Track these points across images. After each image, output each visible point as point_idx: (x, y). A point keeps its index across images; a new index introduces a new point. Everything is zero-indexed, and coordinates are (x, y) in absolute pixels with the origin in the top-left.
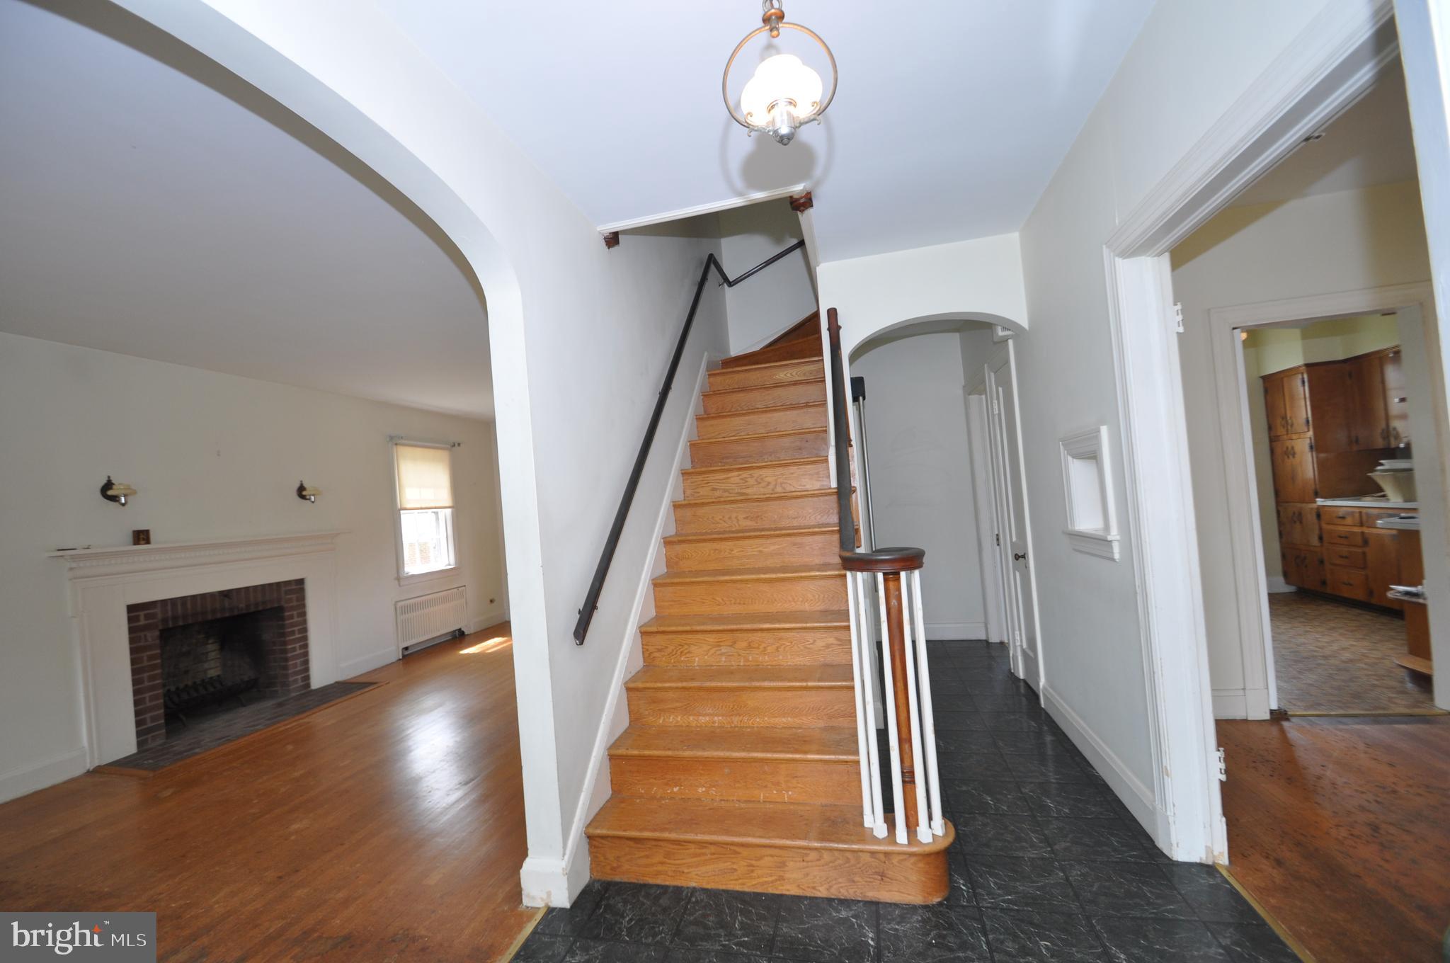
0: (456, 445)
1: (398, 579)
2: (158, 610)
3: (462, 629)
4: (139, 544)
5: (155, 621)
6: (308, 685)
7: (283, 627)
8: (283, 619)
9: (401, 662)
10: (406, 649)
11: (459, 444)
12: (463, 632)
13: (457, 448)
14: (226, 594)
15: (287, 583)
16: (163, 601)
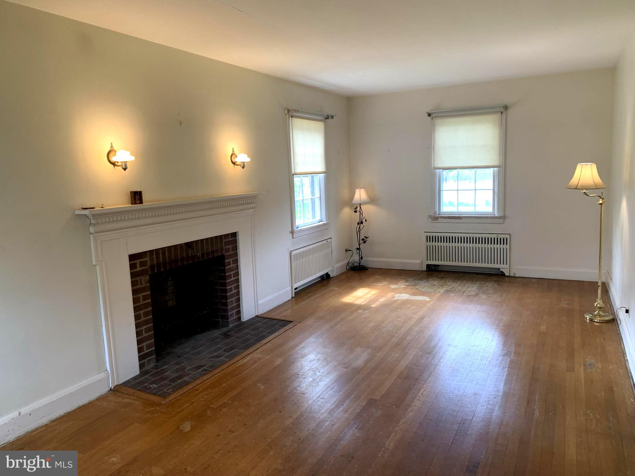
0: (330, 117)
1: (292, 232)
2: (147, 259)
3: (329, 273)
4: (135, 204)
5: (146, 267)
6: (239, 318)
7: (224, 271)
8: (224, 265)
9: (294, 299)
10: (296, 289)
11: (332, 117)
12: (329, 275)
13: (330, 120)
14: (189, 245)
15: (226, 236)
16: (151, 251)
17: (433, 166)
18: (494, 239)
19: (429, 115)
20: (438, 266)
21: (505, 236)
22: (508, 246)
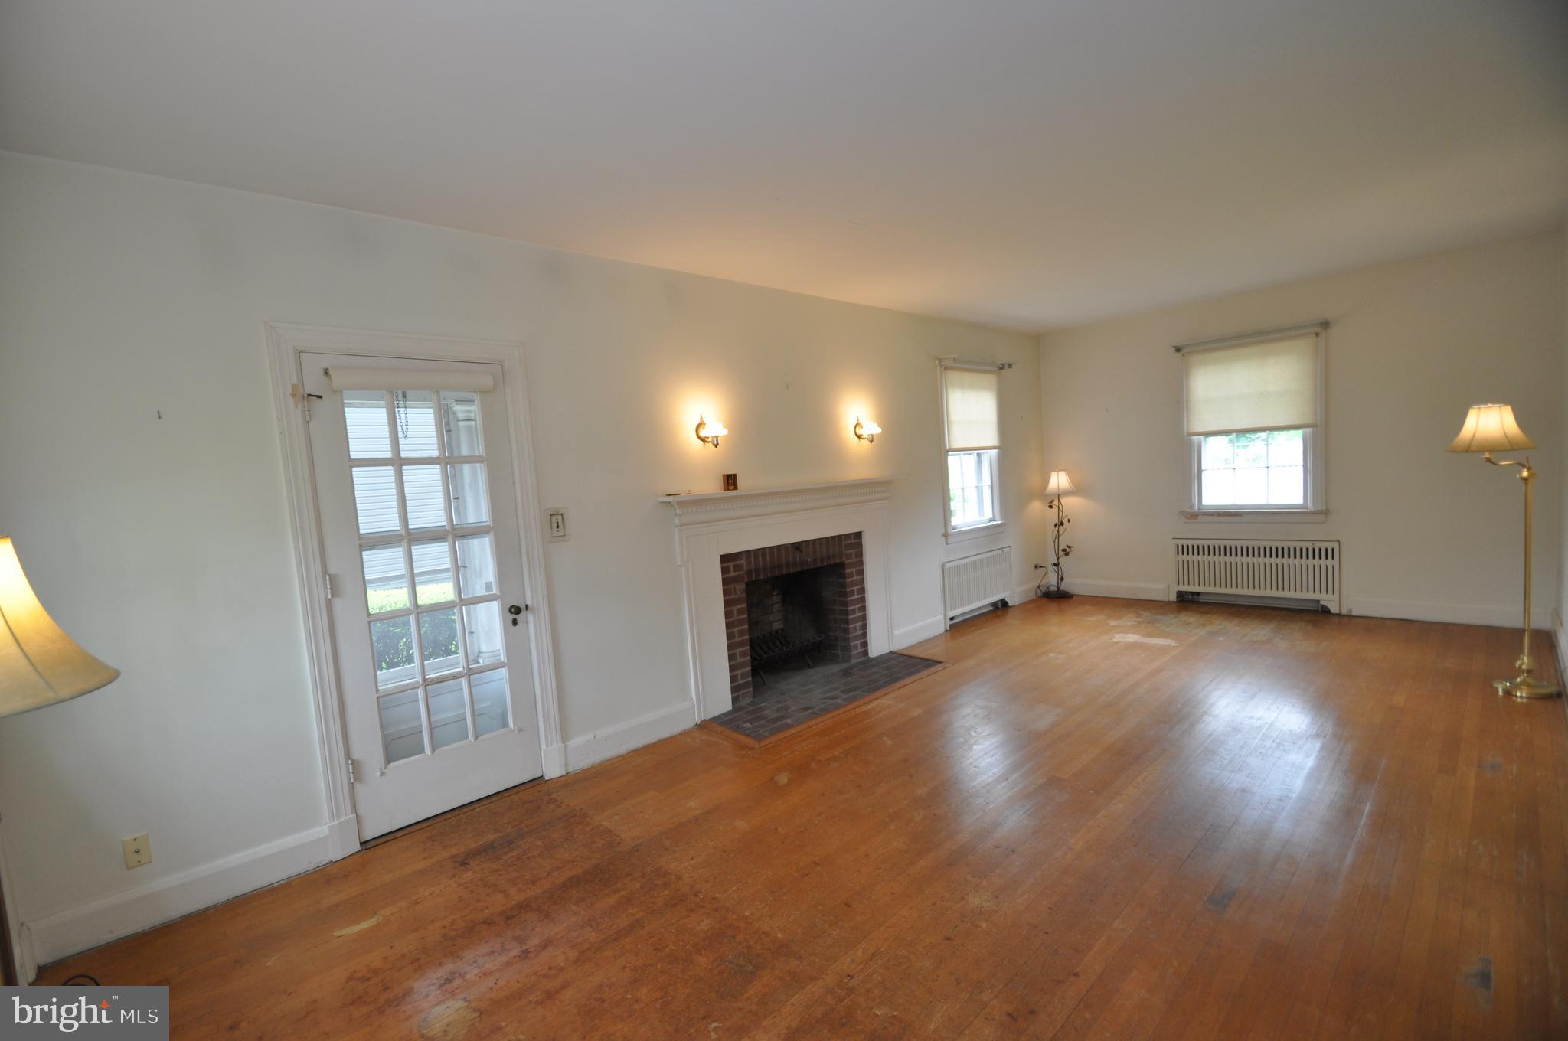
0: (1006, 366)
1: (946, 535)
2: (743, 562)
3: (1006, 600)
4: (728, 489)
5: (742, 572)
6: (866, 653)
7: (844, 585)
8: (843, 576)
9: (949, 633)
10: (952, 619)
11: (1010, 366)
12: (1006, 603)
13: (1006, 371)
14: (797, 546)
15: (847, 536)
16: (748, 552)
17: (1186, 431)
18: (1308, 549)
19: (1178, 350)
20: (1198, 594)
21: (1329, 546)
22: (1336, 562)
